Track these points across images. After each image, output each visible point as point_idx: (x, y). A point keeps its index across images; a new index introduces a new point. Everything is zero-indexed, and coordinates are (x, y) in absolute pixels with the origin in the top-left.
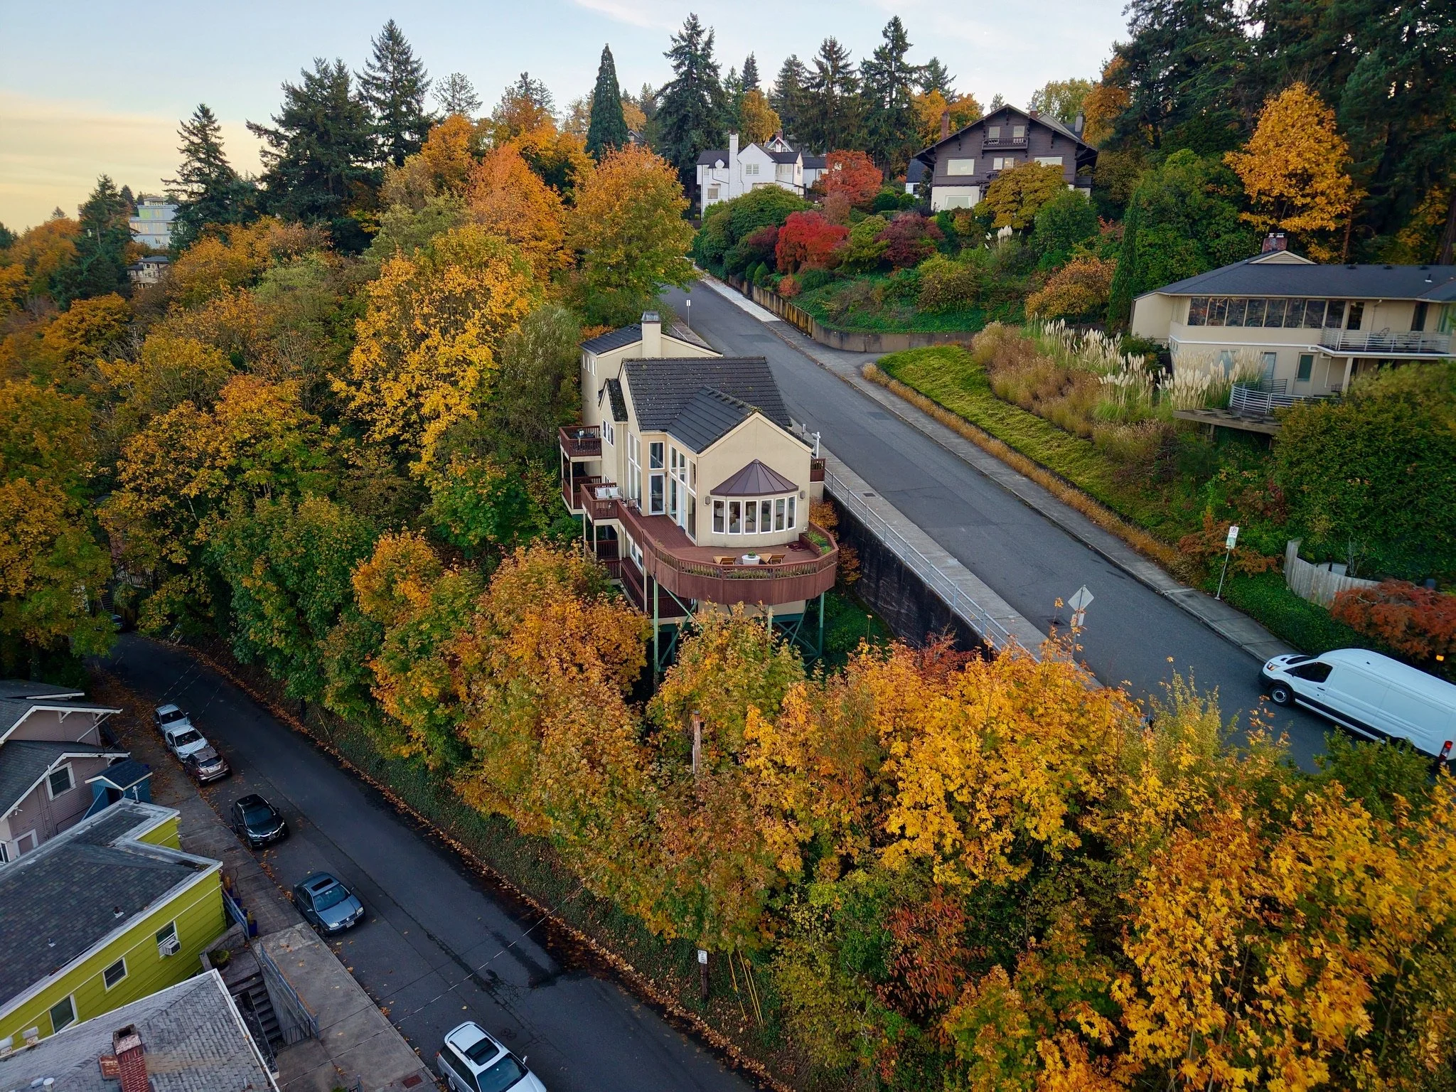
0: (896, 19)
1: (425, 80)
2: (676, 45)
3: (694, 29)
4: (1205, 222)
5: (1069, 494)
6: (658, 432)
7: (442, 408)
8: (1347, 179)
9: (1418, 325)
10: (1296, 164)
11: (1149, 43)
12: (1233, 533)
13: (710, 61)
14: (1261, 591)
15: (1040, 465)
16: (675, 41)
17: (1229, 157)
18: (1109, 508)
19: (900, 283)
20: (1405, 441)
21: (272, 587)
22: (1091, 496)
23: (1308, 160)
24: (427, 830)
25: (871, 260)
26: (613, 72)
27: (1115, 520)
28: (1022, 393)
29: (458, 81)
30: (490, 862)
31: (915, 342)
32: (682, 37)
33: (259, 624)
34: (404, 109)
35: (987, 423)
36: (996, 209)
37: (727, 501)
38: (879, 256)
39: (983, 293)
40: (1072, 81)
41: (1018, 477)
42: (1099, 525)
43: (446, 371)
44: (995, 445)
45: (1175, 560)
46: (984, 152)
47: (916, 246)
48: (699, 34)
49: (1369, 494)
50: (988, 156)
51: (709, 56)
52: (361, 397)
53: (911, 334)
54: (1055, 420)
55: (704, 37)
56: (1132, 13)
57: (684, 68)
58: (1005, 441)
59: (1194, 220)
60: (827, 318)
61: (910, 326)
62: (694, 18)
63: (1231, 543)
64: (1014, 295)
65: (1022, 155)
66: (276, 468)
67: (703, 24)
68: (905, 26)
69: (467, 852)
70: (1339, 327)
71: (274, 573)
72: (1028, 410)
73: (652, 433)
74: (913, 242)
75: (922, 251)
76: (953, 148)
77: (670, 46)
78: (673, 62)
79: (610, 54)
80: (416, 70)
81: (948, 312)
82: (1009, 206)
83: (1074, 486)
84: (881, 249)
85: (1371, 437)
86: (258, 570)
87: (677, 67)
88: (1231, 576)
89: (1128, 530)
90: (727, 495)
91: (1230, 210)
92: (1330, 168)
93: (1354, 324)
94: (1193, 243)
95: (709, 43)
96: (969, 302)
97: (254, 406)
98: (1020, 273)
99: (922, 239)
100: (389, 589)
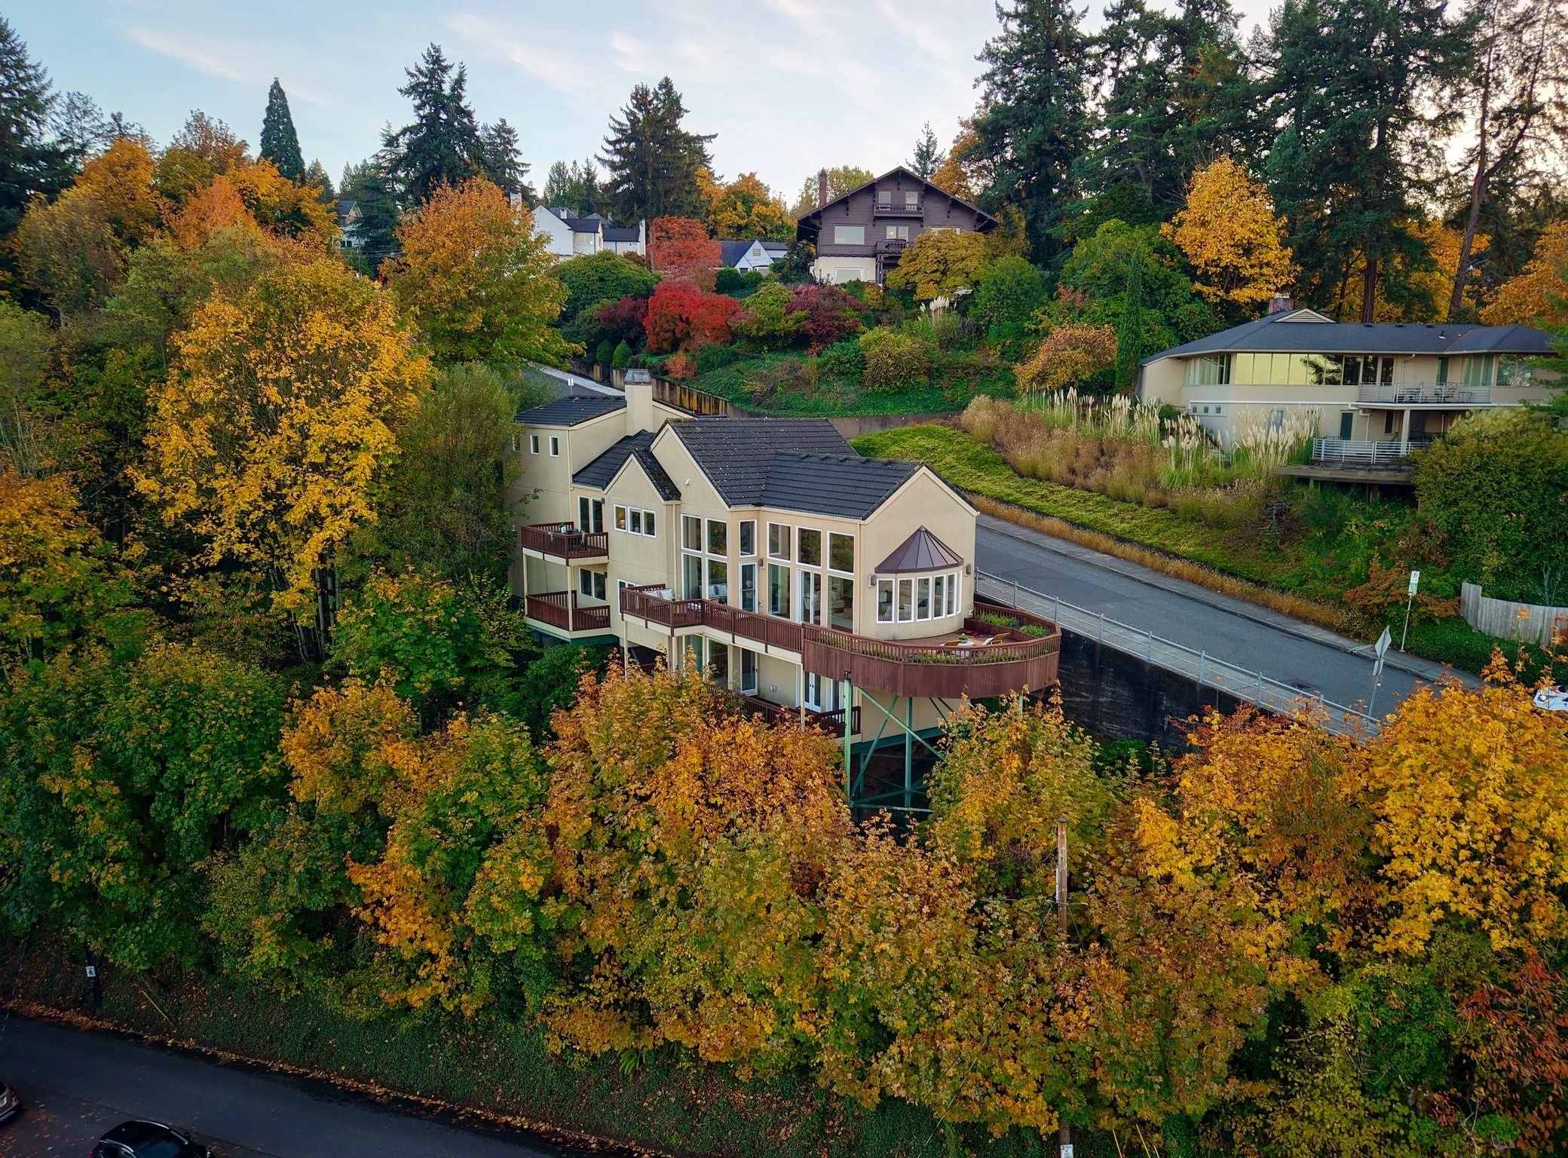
0: (667, 80)
1: (48, 94)
2: (414, 81)
3: (437, 65)
4: (1163, 291)
5: (1175, 565)
6: (751, 507)
7: (324, 511)
8: (1289, 251)
9: (1442, 379)
10: (1243, 233)
11: (1007, 118)
12: (1415, 577)
13: (462, 104)
14: (1451, 635)
15: (1120, 539)
16: (413, 75)
17: (1166, 228)
18: (1232, 574)
19: (838, 359)
20: (1552, 473)
21: (108, 788)
22: (1206, 564)
23: (1252, 231)
24: (451, 1113)
25: (787, 334)
26: (287, 115)
27: (1248, 587)
28: (1058, 468)
29: (78, 103)
30: (596, 1131)
31: (867, 426)
32: (421, 72)
33: (67, 855)
34: (14, 130)
35: (1031, 501)
36: (917, 278)
37: (895, 580)
38: (798, 331)
39: (937, 370)
40: (846, 168)
41: (1097, 554)
42: (1231, 595)
43: (321, 459)
44: (1055, 524)
45: (1342, 617)
46: (877, 218)
47: (837, 318)
48: (444, 69)
49: (1526, 529)
50: (878, 223)
51: (460, 98)
52: (186, 500)
53: (862, 417)
54: (1111, 492)
55: (453, 74)
56: (984, 86)
57: (427, 110)
58: (1064, 519)
59: (1152, 289)
60: (748, 401)
61: (858, 408)
62: (437, 51)
63: (1412, 590)
64: (972, 371)
65: (917, 225)
66: (51, 614)
67: (448, 57)
68: (677, 89)
69: (544, 1127)
70: (1374, 382)
71: (108, 764)
72: (1071, 485)
73: (744, 508)
74: (834, 314)
75: (847, 324)
76: (840, 212)
77: (406, 82)
78: (412, 101)
79: (280, 91)
80: (37, 78)
81: (900, 392)
82: (932, 276)
83: (1177, 556)
84: (798, 321)
85: (1522, 472)
86: (82, 761)
87: (419, 108)
88: (1416, 624)
89: (1268, 594)
90: (897, 571)
91: (1185, 280)
92: (1272, 239)
93: (1387, 380)
94: (1156, 313)
95: (459, 83)
96: (923, 379)
97: (17, 516)
98: (966, 347)
99: (845, 311)
100: (356, 761)
